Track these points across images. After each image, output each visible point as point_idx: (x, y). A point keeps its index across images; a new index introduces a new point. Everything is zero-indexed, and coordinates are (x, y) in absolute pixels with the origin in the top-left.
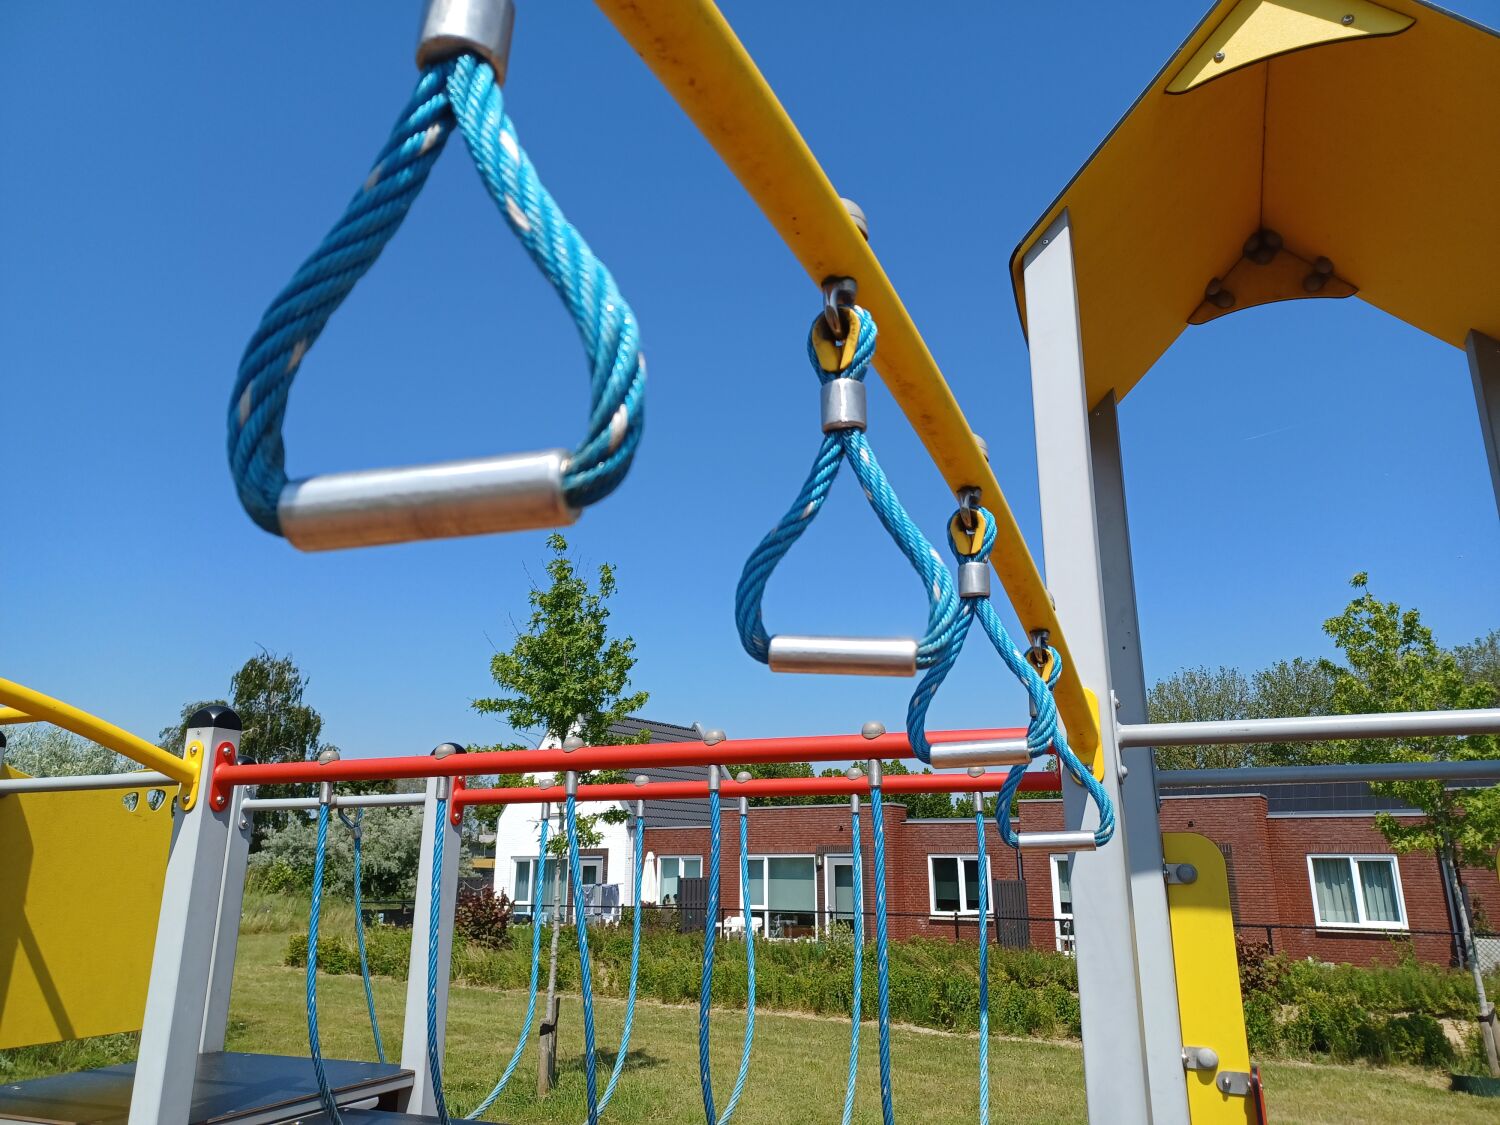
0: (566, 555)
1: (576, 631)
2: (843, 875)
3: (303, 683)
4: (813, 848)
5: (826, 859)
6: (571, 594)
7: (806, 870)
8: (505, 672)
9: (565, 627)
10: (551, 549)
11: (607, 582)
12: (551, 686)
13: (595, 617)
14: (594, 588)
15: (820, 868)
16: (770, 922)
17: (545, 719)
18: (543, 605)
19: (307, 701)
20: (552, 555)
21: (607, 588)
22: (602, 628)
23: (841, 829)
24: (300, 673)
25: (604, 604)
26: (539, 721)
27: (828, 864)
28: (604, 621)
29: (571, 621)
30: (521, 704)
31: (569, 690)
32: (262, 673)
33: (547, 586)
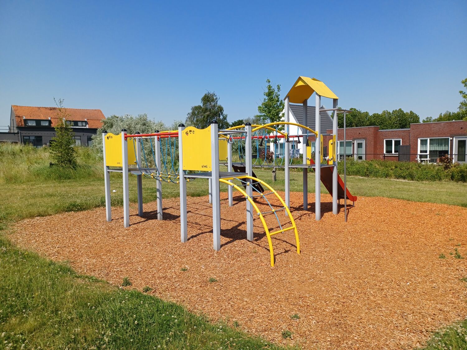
0: (270, 84)
1: (273, 100)
2: (360, 145)
3: (218, 99)
4: (352, 139)
5: (355, 141)
6: (272, 92)
7: (349, 144)
8: (260, 110)
9: (271, 99)
10: (267, 83)
11: (279, 88)
12: (269, 112)
13: (277, 97)
14: (276, 91)
15: (353, 144)
16: (340, 157)
17: (269, 118)
18: (267, 95)
19: (219, 103)
20: (267, 84)
21: (279, 90)
22: (278, 98)
23: (360, 133)
24: (217, 96)
25: (279, 93)
26: (268, 119)
27: (356, 143)
28: (279, 97)
29: (272, 98)
30: (264, 115)
31: (273, 113)
32: (208, 97)
33: (267, 91)
